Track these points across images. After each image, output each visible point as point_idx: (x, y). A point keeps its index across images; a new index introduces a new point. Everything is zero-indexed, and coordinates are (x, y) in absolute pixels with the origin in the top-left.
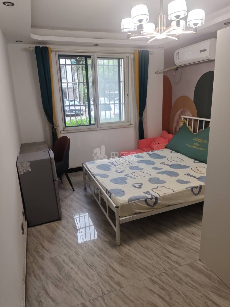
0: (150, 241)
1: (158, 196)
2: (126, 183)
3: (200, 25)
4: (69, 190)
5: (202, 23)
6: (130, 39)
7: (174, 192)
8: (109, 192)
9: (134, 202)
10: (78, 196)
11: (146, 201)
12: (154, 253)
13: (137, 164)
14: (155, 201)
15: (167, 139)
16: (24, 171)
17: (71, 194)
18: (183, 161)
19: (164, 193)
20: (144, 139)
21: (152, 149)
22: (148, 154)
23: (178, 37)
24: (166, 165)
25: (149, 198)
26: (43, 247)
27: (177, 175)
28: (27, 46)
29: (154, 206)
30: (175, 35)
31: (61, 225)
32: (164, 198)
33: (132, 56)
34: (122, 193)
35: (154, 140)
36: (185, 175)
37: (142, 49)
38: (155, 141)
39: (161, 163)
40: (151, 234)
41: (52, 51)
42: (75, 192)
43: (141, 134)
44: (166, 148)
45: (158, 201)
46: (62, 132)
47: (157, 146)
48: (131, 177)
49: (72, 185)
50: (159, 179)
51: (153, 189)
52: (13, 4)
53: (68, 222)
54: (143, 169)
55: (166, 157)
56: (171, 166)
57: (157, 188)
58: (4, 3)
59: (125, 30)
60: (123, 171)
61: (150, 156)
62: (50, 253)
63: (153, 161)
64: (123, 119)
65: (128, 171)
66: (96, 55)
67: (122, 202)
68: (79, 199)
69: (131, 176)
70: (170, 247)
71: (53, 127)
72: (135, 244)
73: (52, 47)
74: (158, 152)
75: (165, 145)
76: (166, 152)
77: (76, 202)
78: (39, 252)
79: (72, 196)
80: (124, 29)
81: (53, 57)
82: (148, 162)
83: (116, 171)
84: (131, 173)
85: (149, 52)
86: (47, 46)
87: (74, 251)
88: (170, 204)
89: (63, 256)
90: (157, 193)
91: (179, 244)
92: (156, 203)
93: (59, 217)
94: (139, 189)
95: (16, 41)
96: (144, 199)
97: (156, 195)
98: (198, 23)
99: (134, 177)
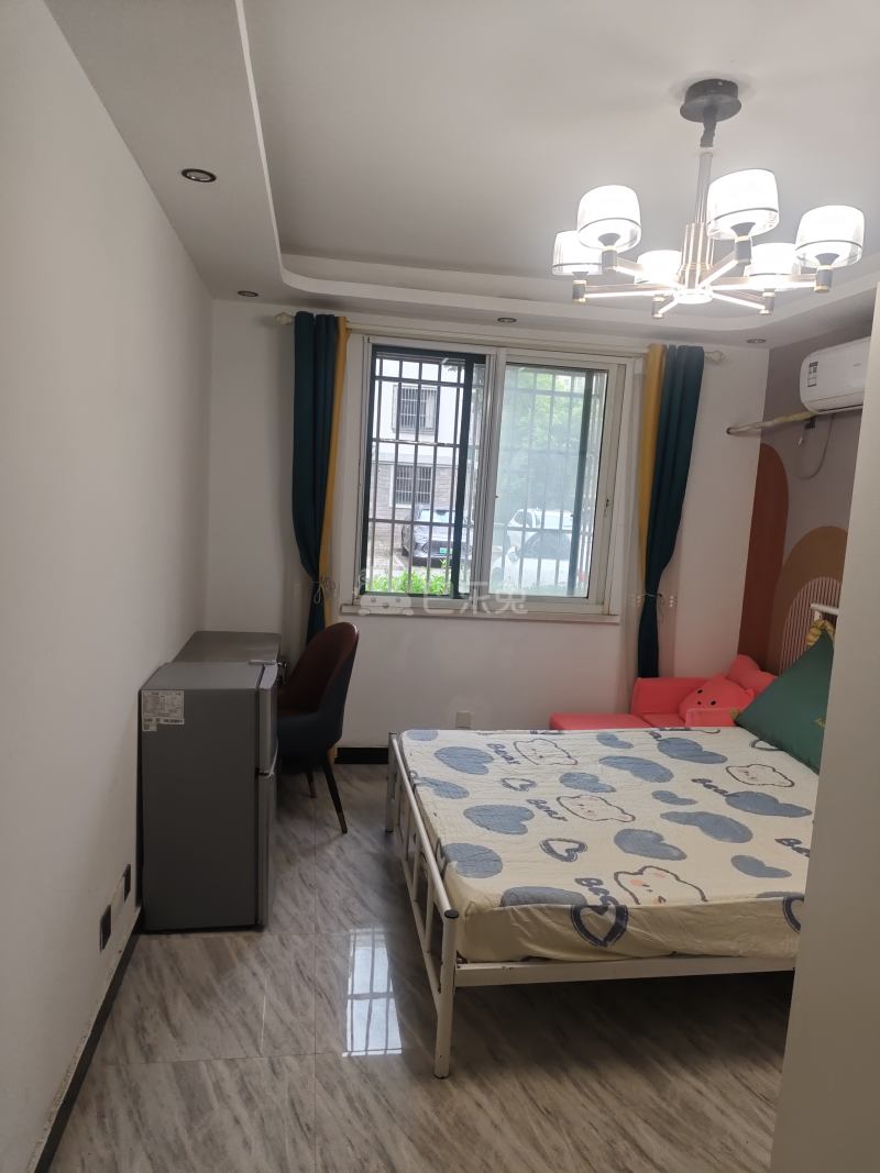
0: (573, 1089)
1: (630, 904)
2: (523, 830)
3: (845, 264)
4: (327, 825)
5: (852, 256)
6: (580, 300)
7: (703, 903)
8: (443, 854)
9: (527, 911)
10: (352, 854)
11: (575, 914)
12: (574, 1142)
13: (595, 769)
14: (616, 923)
15: (750, 691)
16: (162, 722)
17: (330, 842)
18: (793, 784)
19: (661, 899)
20: (657, 676)
21: (680, 721)
22: (657, 737)
23: (771, 304)
24: (716, 790)
25: (590, 904)
26: (166, 1015)
27: (742, 834)
28: (273, 310)
29: (609, 944)
31: (258, 949)
32: (658, 918)
33: (639, 364)
34: (488, 863)
35: (695, 687)
36: (779, 841)
37: (678, 344)
38: (700, 692)
39: (694, 781)
40: (587, 1063)
41: (349, 331)
42: (346, 835)
43: (648, 655)
44: (737, 724)
45: (629, 927)
46: (345, 610)
47: (700, 713)
48: (551, 813)
49: (339, 809)
50: (662, 839)
51: (620, 876)
52: (213, 178)
53: (283, 945)
54: (613, 790)
55: (724, 760)
56: (734, 799)
57: (641, 872)
58: (185, 173)
59: (568, 271)
60: (532, 784)
61: (659, 746)
62: (184, 1044)
63: (664, 769)
65: (550, 789)
66: (503, 352)
67: (479, 901)
68: (351, 866)
69: (554, 806)
70: (654, 1132)
71: (316, 586)
72: (509, 1086)
73: (352, 319)
74: (697, 736)
75: (734, 711)
76: (735, 744)
77: (337, 874)
78: (144, 1029)
79: (331, 852)
80: (562, 265)
81: (353, 353)
82: (643, 768)
83: (503, 780)
84: (558, 799)
85: (706, 355)
86: (336, 313)
87: (266, 1060)
88: (679, 948)
89: (220, 1066)
90: (631, 894)
91: (692, 1128)
92: (616, 931)
93: (256, 920)
94: (565, 863)
95: (240, 293)
96: (569, 906)
97: (624, 900)
98: (837, 256)
99: (561, 812)
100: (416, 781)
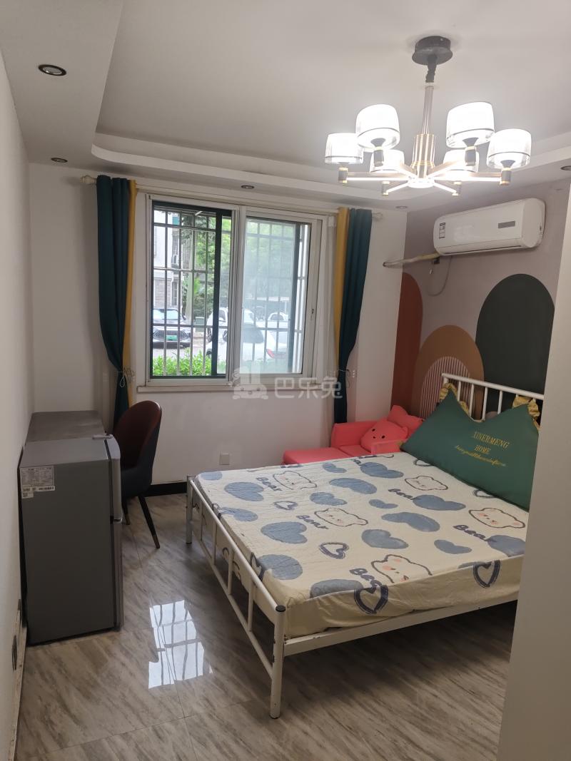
0: (360, 709)
1: (389, 584)
2: (304, 540)
3: (519, 166)
4: (143, 543)
5: (523, 163)
6: (344, 182)
7: (429, 576)
8: (258, 564)
9: (327, 598)
10: (168, 563)
11: (357, 596)
12: (372, 746)
13: (329, 489)
14: (382, 598)
15: (406, 429)
16: (38, 490)
17: (149, 556)
18: (447, 488)
19: (405, 578)
20: (345, 421)
21: (368, 451)
22: (358, 463)
23: (459, 188)
24: (405, 496)
25: (365, 587)
26: (66, 708)
27: (434, 526)
28: (79, 173)
29: (377, 611)
30: (453, 182)
31: (120, 644)
32: (407, 590)
33: (332, 220)
34: (293, 568)
35: (370, 427)
36: (456, 527)
37: (357, 208)
38: (374, 430)
39: (390, 491)
40: (364, 689)
41: (137, 190)
42: (160, 550)
43: (340, 410)
44: (402, 450)
45: (390, 599)
46: (140, 390)
47: (380, 445)
48: (316, 525)
49: (153, 533)
50: (390, 535)
51: (375, 564)
52: (64, 73)
53: (138, 638)
54: (345, 503)
55: (401, 475)
56: (418, 501)
57: (386, 560)
58: (41, 68)
60: (295, 504)
61: (361, 469)
62: (86, 727)
63: (369, 484)
64: (297, 368)
65: (307, 507)
66: (244, 209)
67: (296, 596)
68: (169, 572)
70: (416, 729)
71: (121, 375)
72: (321, 715)
73: (139, 182)
74: (381, 460)
75: (399, 442)
76: (403, 462)
77: (161, 579)
78: (52, 722)
79: (152, 563)
80: (332, 157)
81: (139, 205)
82: (357, 485)
83: (275, 504)
84: (315, 513)
85: (373, 216)
86: (128, 178)
87: (150, 728)
88: (417, 608)
89: (119, 740)
90: (387, 576)
91: (437, 721)
92: (382, 602)
93: (115, 623)
94: (338, 560)
95: (53, 159)
96: (353, 591)
97: (384, 581)
98: (514, 162)
99: (323, 523)
100: (220, 511)
